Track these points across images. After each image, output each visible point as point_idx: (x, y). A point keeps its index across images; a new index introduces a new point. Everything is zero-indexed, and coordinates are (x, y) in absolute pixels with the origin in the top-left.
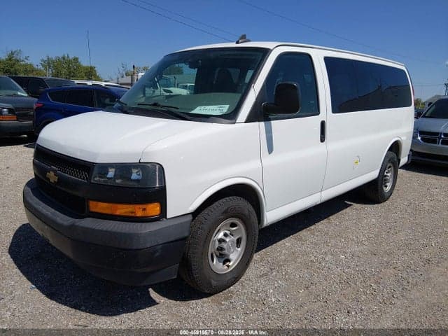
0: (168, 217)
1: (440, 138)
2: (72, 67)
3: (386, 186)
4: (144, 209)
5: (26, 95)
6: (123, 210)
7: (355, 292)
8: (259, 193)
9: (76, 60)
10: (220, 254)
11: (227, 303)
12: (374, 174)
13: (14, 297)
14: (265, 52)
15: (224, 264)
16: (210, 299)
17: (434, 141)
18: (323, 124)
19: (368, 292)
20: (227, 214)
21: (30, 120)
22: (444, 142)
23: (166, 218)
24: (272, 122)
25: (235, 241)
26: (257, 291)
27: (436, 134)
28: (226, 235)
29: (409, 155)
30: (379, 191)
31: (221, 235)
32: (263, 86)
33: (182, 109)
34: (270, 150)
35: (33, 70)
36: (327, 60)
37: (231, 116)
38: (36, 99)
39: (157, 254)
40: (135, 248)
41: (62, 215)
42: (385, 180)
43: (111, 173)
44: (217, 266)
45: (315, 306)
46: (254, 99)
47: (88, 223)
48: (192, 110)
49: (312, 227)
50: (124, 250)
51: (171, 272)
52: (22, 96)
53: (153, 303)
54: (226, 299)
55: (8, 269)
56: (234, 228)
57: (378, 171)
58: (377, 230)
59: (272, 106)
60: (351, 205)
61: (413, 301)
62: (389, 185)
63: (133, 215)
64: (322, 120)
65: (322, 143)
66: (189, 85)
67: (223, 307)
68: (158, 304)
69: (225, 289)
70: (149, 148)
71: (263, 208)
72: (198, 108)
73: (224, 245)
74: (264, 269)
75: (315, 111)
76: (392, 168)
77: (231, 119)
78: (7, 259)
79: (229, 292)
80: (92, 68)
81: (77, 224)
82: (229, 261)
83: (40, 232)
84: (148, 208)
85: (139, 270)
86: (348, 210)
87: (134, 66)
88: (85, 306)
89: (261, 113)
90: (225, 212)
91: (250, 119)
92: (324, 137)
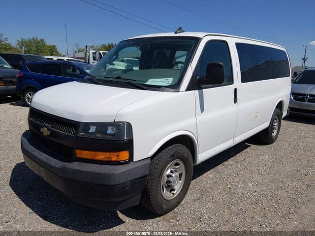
0: (134, 161)
1: (307, 98)
2: (39, 46)
3: (274, 133)
4: (117, 156)
5: (10, 67)
6: (101, 156)
7: (263, 210)
8: (195, 141)
9: (42, 41)
10: (168, 186)
11: (174, 221)
12: (266, 125)
13: (18, 220)
14: (197, 40)
15: (170, 192)
16: (161, 218)
17: (303, 100)
18: (236, 90)
19: (272, 210)
20: (174, 157)
21: (14, 85)
22: (310, 101)
23: (133, 161)
24: (203, 90)
25: (179, 176)
26: (194, 211)
27: (304, 95)
28: (172, 172)
29: (288, 111)
30: (269, 136)
31: (168, 172)
32: (197, 64)
33: (139, 81)
34: (202, 110)
35: (11, 48)
36: (238, 45)
37: (175, 87)
38: (18, 70)
39: (127, 188)
40: (112, 184)
41: (55, 160)
42: (273, 128)
43: (93, 129)
44: (166, 194)
45: (237, 222)
46: (191, 75)
47: (75, 166)
48: (146, 82)
49: (226, 163)
50: (104, 185)
51: (135, 200)
52: (7, 68)
53: (121, 222)
54: (173, 218)
55: (11, 198)
56: (178, 167)
57: (269, 122)
58: (271, 164)
59: (204, 79)
60: (250, 146)
61: (303, 215)
62: (275, 132)
63: (109, 160)
64: (236, 87)
65: (235, 104)
66: (125, 59)
67: (172, 224)
68: (124, 222)
69: (171, 211)
70: (121, 111)
71: (196, 152)
72: (150, 80)
73: (171, 179)
74: (197, 195)
75: (231, 81)
76: (277, 119)
77: (176, 89)
78: (9, 190)
79: (175, 213)
80: (54, 46)
81: (67, 167)
82: (174, 190)
83: (36, 172)
84: (120, 155)
85: (115, 200)
86: (248, 150)
87: (87, 46)
88: (71, 226)
89: (196, 84)
90: (173, 156)
91: (189, 89)
92: (236, 100)
